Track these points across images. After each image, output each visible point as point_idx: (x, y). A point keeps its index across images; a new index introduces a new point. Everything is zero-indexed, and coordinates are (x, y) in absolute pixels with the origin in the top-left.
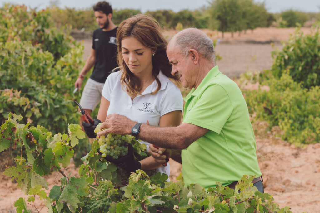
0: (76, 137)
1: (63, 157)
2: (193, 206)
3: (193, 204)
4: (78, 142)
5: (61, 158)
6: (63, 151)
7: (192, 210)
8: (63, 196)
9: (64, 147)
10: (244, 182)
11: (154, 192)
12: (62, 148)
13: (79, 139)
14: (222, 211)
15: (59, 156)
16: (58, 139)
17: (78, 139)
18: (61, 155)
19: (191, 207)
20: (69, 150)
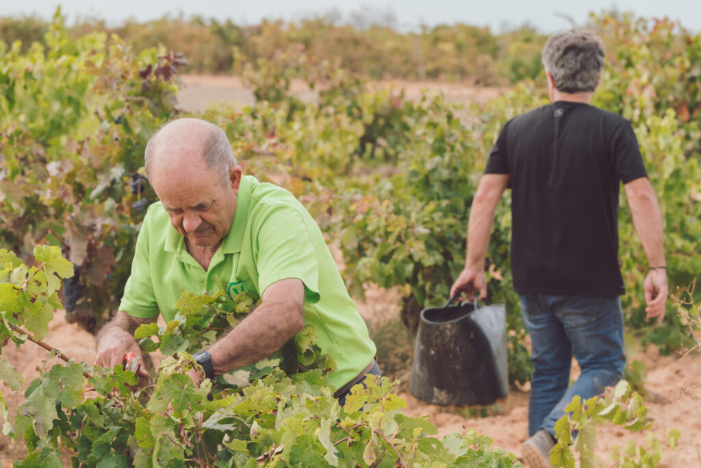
0: (56, 274)
1: (19, 316)
2: (260, 437)
3: (259, 434)
4: (60, 285)
5: (15, 319)
6: (20, 303)
7: (257, 447)
8: (31, 401)
9: (21, 295)
10: (371, 391)
11: (216, 404)
12: (17, 296)
13: (63, 278)
14: (312, 451)
15: (12, 315)
16: (19, 278)
17: (59, 277)
18: (16, 313)
19: (256, 441)
20: (31, 301)
